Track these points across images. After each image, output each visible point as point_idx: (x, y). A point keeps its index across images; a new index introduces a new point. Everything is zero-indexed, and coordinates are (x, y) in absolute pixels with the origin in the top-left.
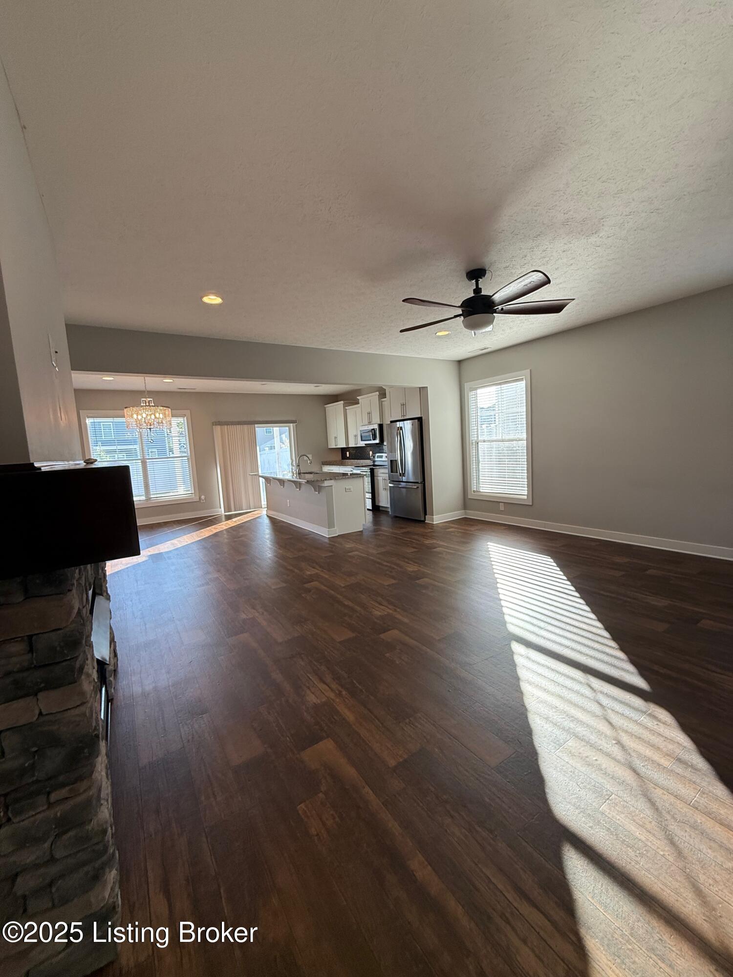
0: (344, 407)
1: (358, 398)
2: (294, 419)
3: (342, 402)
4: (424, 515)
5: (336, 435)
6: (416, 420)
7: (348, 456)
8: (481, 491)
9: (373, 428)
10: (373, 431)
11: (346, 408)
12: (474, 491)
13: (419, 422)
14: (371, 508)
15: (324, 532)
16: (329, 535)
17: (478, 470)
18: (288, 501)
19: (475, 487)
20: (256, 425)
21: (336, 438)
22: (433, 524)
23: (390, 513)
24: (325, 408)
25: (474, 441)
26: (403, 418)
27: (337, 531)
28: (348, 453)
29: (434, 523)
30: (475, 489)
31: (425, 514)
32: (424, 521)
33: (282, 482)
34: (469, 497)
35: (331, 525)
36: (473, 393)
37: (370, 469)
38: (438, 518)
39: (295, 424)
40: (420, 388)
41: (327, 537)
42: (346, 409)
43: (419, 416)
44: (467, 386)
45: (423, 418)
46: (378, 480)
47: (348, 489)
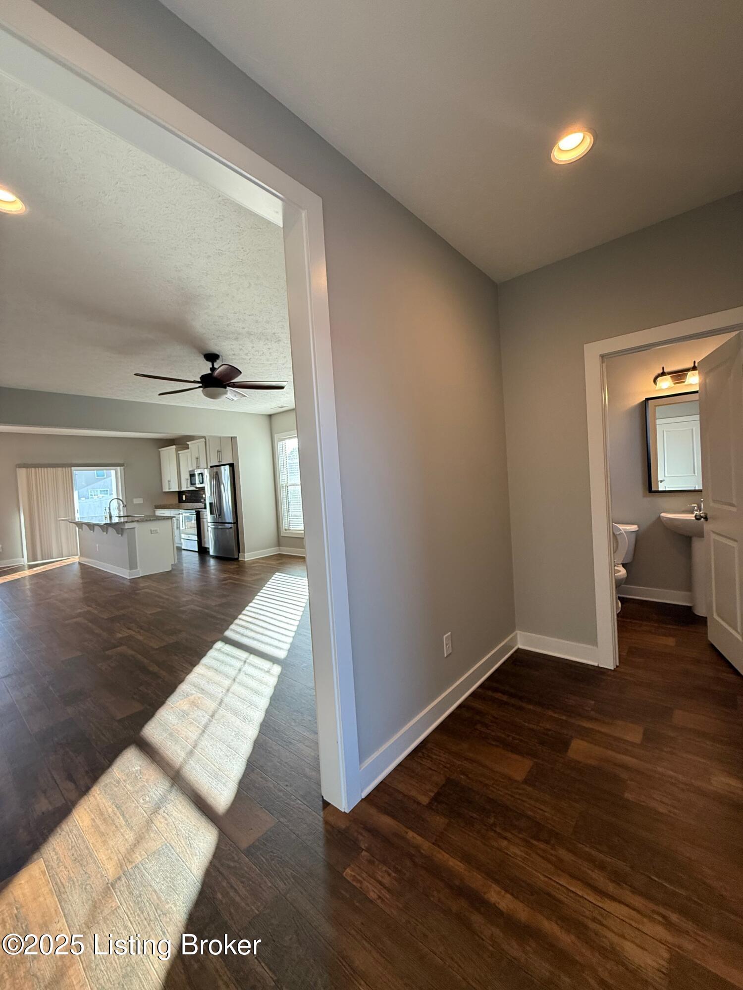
0: (177, 450)
1: (188, 443)
2: (121, 462)
3: (174, 447)
4: (237, 553)
5: (169, 479)
6: (228, 466)
7: (184, 499)
8: (291, 529)
9: (200, 472)
10: (201, 475)
11: (179, 452)
12: (285, 529)
13: (231, 468)
14: (197, 550)
15: (125, 573)
16: (130, 576)
17: (288, 511)
18: (97, 545)
19: (287, 525)
20: (73, 468)
21: (169, 481)
22: (244, 561)
23: (212, 552)
24: (159, 452)
25: (284, 485)
26: (219, 464)
27: (140, 572)
28: (184, 496)
29: (246, 560)
30: (287, 528)
31: (239, 552)
32: (237, 559)
33: (91, 526)
34: (282, 535)
35: (133, 565)
36: (280, 443)
37: (196, 511)
38: (248, 556)
39: (122, 468)
40: (232, 437)
41: (128, 578)
42: (179, 454)
43: (231, 462)
44: (276, 436)
45: (235, 464)
46: (203, 522)
47: (153, 531)
